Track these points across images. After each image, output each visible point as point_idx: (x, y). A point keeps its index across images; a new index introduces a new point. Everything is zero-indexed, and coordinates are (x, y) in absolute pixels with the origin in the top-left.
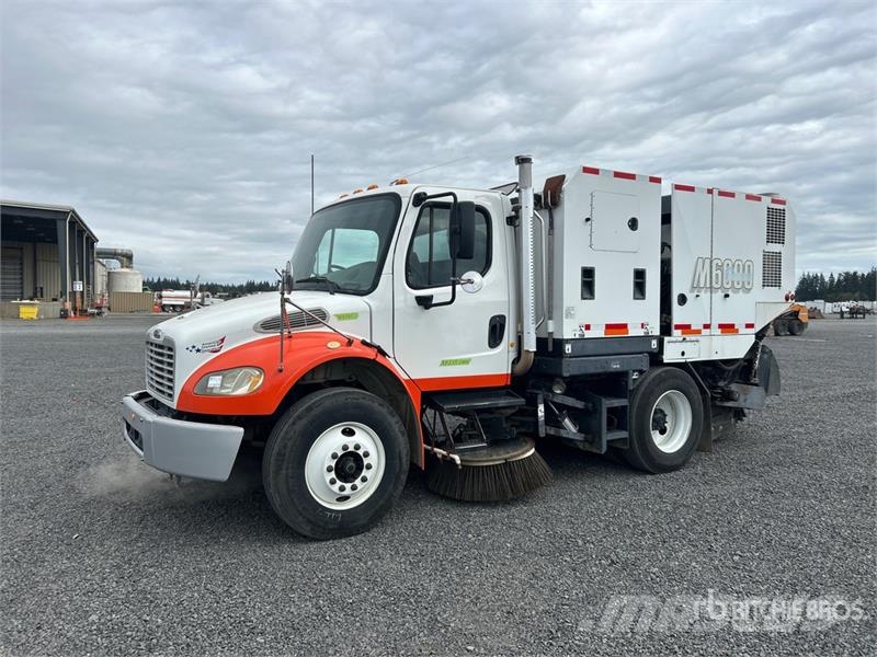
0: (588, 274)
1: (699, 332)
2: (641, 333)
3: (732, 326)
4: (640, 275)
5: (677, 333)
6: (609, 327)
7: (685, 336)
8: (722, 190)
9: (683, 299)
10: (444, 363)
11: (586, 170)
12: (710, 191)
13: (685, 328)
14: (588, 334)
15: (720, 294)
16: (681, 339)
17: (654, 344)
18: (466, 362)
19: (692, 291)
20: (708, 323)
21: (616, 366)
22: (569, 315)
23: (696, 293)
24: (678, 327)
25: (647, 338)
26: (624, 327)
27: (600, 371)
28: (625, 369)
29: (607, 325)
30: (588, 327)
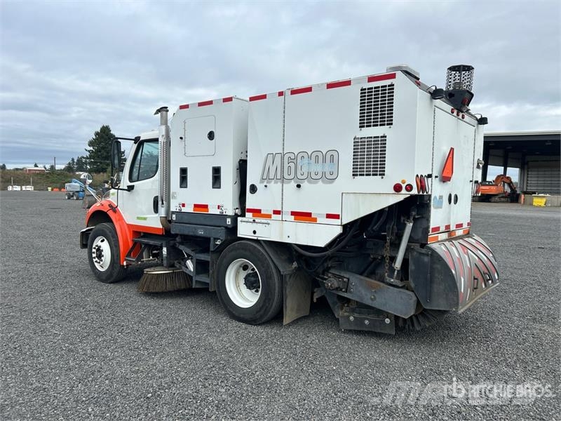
0: (184, 172)
1: (269, 216)
2: (218, 212)
3: (309, 215)
4: (217, 171)
5: (249, 215)
6: (196, 206)
7: (254, 218)
8: (296, 87)
9: (253, 189)
10: (138, 218)
11: (182, 107)
12: (281, 94)
13: (257, 212)
14: (184, 210)
15: (293, 184)
16: (252, 220)
17: (229, 221)
18: (145, 219)
19: (262, 182)
20: (279, 209)
21: (201, 233)
22: (174, 197)
23: (265, 184)
24: (250, 211)
25: (223, 217)
26: (206, 207)
27: (191, 234)
28: (208, 236)
29: (195, 205)
30: (183, 205)
